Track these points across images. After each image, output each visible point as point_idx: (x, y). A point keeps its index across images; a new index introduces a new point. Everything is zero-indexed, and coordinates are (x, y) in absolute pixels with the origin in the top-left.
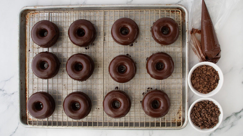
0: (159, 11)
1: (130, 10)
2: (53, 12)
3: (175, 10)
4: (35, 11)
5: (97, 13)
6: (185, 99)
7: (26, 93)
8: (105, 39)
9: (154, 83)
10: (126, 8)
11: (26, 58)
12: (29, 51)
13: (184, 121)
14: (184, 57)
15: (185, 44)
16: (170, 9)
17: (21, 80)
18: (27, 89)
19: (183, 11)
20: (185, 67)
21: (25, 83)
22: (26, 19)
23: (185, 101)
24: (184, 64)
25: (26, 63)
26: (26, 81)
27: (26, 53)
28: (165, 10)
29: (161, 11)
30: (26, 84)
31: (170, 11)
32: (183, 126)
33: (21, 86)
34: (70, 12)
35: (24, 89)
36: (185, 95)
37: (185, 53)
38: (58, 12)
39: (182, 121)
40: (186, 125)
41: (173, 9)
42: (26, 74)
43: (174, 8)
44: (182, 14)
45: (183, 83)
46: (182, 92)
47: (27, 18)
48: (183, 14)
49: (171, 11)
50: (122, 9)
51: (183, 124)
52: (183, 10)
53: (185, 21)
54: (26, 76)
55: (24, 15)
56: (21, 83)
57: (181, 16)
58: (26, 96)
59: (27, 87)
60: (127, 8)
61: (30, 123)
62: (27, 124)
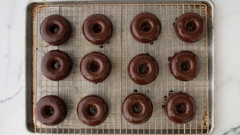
0: (182, 5)
1: (151, 4)
2: (63, 6)
3: (200, 4)
4: (43, 5)
5: (113, 7)
6: (212, 103)
7: (32, 97)
8: (122, 36)
9: (178, 86)
10: (145, 2)
11: (32, 57)
12: (37, 49)
13: (210, 127)
14: (210, 56)
15: (212, 42)
16: (194, 3)
17: (27, 82)
18: (34, 93)
19: (209, 6)
20: (212, 67)
21: (31, 85)
22: (32, 14)
23: (212, 104)
24: (210, 64)
25: (32, 63)
26: (32, 83)
27: (32, 52)
28: (189, 4)
29: (184, 5)
30: (32, 87)
31: (194, 5)
32: (209, 133)
33: (28, 89)
34: (83, 6)
35: (30, 92)
36: (212, 98)
37: (212, 52)
38: (69, 6)
39: (208, 127)
40: (213, 132)
41: (197, 3)
42: (32, 76)
43: (199, 2)
44: (207, 9)
45: (210, 86)
46: (209, 95)
47: (34, 12)
48: (209, 8)
49: (196, 5)
50: (141, 2)
51: (209, 131)
52: (209, 4)
53: (211, 16)
54: (32, 77)
55: (31, 9)
56: (28, 86)
57: (206, 11)
58: (32, 100)
59: (34, 91)
60: (147, 2)
61: (38, 131)
62: (34, 132)
